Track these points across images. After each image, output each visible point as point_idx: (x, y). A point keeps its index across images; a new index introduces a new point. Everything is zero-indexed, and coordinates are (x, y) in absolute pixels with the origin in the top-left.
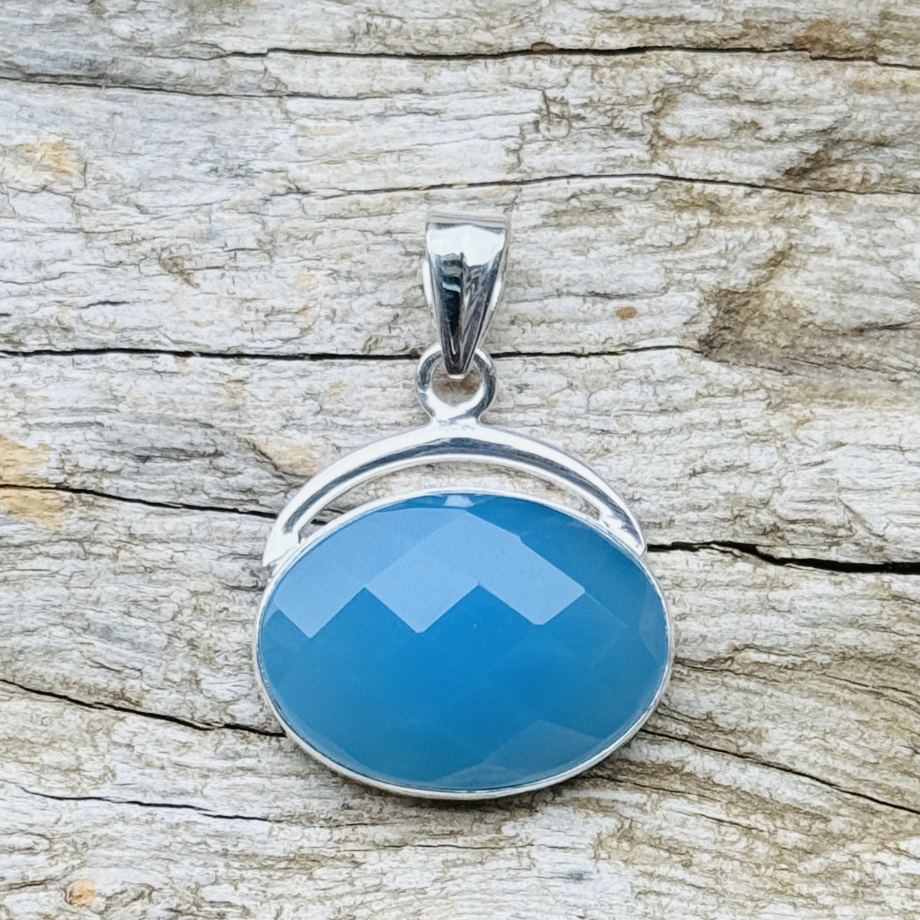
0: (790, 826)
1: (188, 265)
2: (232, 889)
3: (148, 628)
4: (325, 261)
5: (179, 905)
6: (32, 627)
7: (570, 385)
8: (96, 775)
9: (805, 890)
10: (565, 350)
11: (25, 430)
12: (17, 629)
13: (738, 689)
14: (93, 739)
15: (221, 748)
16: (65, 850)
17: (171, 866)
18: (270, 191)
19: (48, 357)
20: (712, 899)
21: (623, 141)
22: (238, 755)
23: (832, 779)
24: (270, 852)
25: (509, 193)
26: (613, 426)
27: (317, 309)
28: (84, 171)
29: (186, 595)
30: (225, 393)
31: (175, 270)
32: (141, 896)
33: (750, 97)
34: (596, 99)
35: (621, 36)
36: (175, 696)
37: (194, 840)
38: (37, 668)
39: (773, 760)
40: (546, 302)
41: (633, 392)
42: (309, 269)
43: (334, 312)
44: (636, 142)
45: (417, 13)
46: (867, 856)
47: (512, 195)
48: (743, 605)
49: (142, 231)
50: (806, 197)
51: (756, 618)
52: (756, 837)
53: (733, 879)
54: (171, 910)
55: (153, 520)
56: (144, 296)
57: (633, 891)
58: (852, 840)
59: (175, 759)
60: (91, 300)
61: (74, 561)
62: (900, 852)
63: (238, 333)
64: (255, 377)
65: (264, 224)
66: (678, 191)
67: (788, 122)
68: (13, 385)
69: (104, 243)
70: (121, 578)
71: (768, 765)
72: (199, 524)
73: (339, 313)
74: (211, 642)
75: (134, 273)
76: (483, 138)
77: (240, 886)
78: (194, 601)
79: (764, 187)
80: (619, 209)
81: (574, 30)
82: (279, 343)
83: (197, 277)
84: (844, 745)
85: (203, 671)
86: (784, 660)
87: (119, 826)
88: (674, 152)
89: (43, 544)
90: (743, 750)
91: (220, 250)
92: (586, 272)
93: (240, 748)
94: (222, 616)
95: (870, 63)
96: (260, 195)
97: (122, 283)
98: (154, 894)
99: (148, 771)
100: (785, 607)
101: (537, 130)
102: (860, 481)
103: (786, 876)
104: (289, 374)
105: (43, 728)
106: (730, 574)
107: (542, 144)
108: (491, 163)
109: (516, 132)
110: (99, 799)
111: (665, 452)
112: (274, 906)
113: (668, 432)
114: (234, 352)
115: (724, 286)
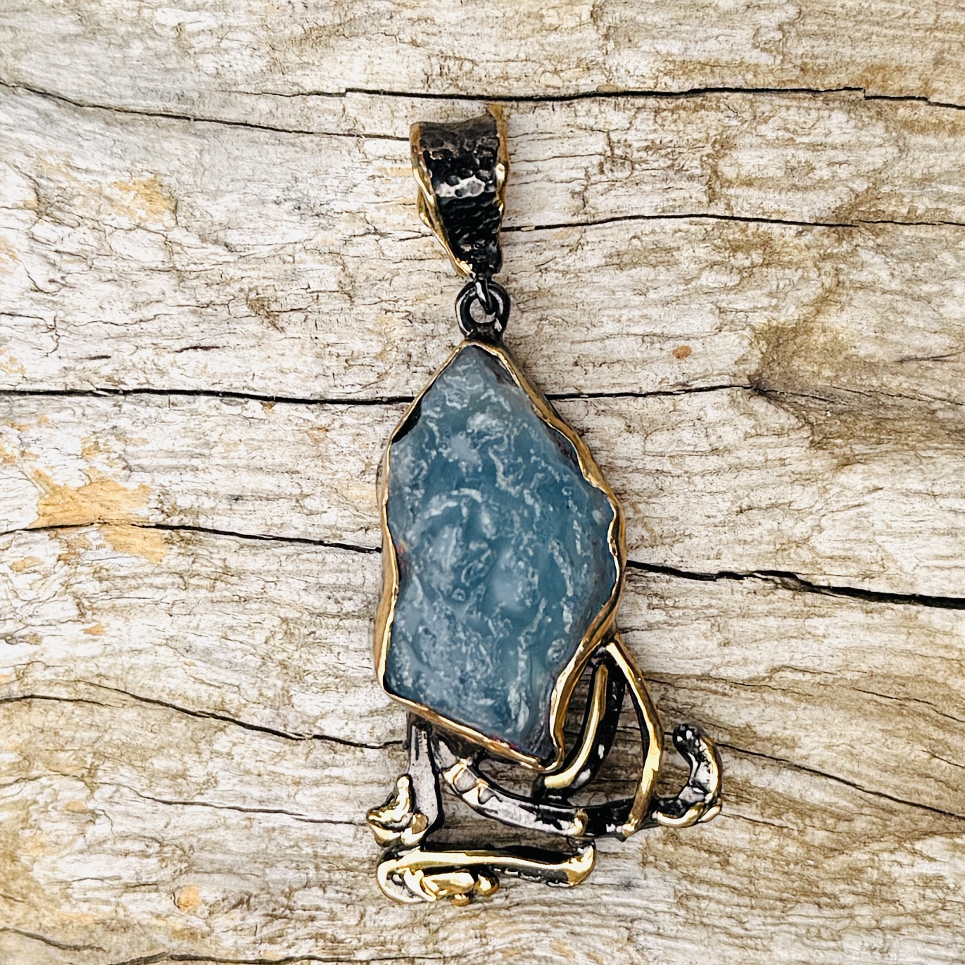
0: (817, 823)
1: (274, 307)
2: (320, 892)
3: (242, 650)
4: (401, 302)
5: (274, 910)
6: (139, 647)
7: (629, 429)
8: (201, 780)
9: (829, 889)
10: (624, 390)
11: (127, 472)
12: (126, 648)
13: (775, 703)
14: (197, 747)
15: (311, 757)
16: (174, 852)
17: (268, 871)
18: (350, 233)
19: (145, 396)
20: (746, 900)
21: (684, 184)
22: (326, 765)
23: (857, 782)
24: (354, 853)
25: (575, 234)
26: (668, 467)
27: (394, 353)
28: (175, 211)
29: (277, 622)
30: (309, 441)
31: (261, 312)
32: (241, 902)
33: (806, 140)
34: (658, 142)
35: (683, 78)
36: (268, 711)
37: (287, 844)
38: (146, 682)
39: (804, 763)
40: (607, 342)
41: (686, 435)
42: (387, 311)
43: (410, 356)
44: (695, 184)
45: (488, 56)
46: (886, 856)
47: (578, 236)
48: (782, 630)
49: (232, 271)
50: (855, 230)
51: (793, 641)
52: (788, 836)
53: (766, 878)
54: (268, 915)
55: (246, 551)
56: (233, 341)
57: (676, 895)
58: (872, 838)
59: (271, 768)
60: (184, 344)
61: (176, 592)
62: (914, 852)
63: (322, 380)
64: (337, 424)
65: (344, 265)
66: (733, 232)
67: (840, 164)
68: (114, 427)
69: (195, 283)
70: (217, 606)
71: (799, 768)
72: (288, 556)
73: (414, 359)
74: (301, 664)
75: (223, 313)
76: (550, 181)
77: (329, 889)
78: (284, 627)
79: (816, 224)
80: (678, 249)
81: (637, 73)
82: (358, 388)
83: (283, 320)
84: (868, 751)
85: (295, 688)
86: (818, 678)
87: (221, 831)
88: (731, 191)
89: (147, 575)
90: (778, 755)
91: (303, 292)
92: (645, 312)
93: (327, 758)
94: (310, 639)
95: (922, 103)
96: (340, 236)
97: (213, 326)
98: (252, 900)
99: (246, 778)
100: (820, 632)
101: (602, 172)
102: (894, 524)
103: (812, 873)
104: (368, 420)
105: (152, 735)
106: (771, 602)
107: (606, 185)
108: (557, 206)
109: (582, 175)
110: (204, 804)
111: (714, 489)
112: (359, 909)
113: (717, 472)
114: (317, 398)
115: (774, 323)
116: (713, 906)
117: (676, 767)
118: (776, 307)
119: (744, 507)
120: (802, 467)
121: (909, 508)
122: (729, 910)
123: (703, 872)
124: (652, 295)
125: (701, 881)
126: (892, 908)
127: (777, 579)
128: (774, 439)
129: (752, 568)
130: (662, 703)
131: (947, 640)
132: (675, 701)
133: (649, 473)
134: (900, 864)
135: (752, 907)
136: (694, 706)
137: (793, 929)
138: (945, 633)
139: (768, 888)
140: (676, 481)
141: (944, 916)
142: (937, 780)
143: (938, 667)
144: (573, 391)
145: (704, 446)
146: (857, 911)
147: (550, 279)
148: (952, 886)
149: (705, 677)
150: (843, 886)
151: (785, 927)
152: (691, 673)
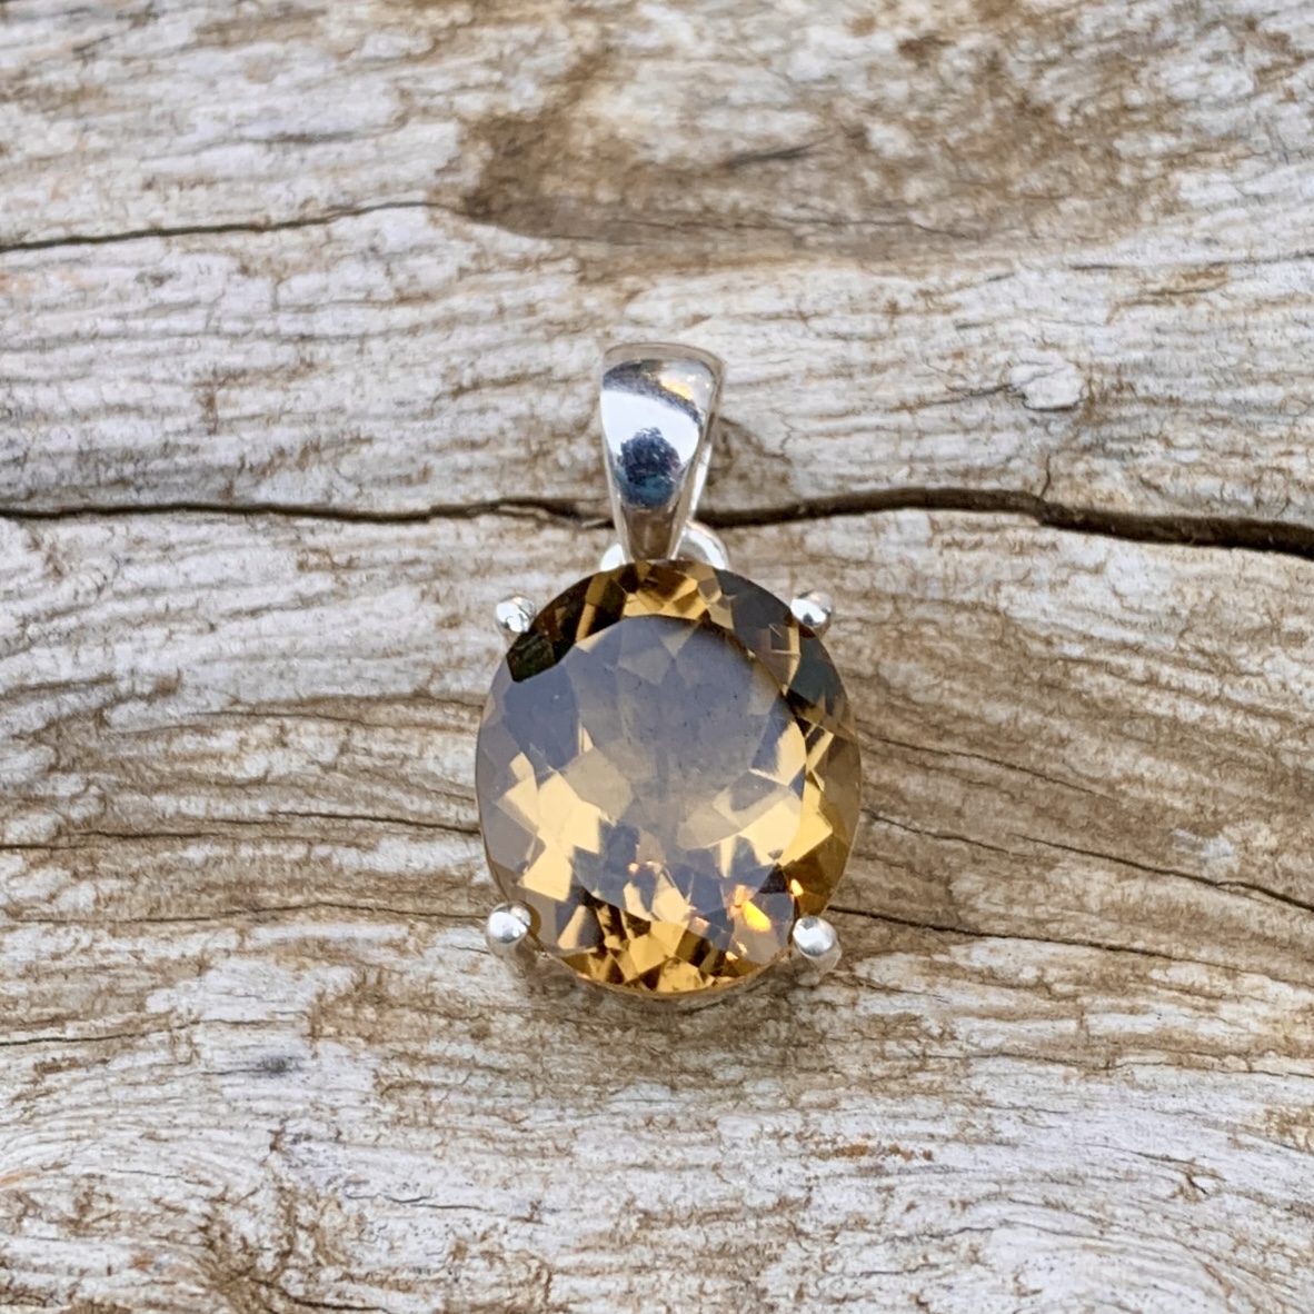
116: (455, 1098)
117: (381, 878)
118: (500, 86)
119: (466, 382)
120: (565, 311)
121: (761, 343)
122: (488, 1103)
123: (433, 1048)
124: (281, 81)
125: (431, 1061)
126: (820, 1079)
127: (542, 514)
128: (512, 276)
129: (492, 495)
130: (345, 760)
131: (863, 577)
132: (368, 753)
133: (288, 340)
134: (831, 1006)
135: (537, 1097)
136: (406, 758)
137: (619, 1120)
138: (859, 564)
139: (567, 1066)
140: (338, 350)
141: (922, 1078)
142: (890, 864)
143: (858, 640)
144: (140, 226)
145: (385, 291)
146: (748, 1088)
147: (100, 70)
148: (936, 1031)
149: (420, 697)
150: (720, 1056)
151: (603, 1119)
152: (392, 689)
